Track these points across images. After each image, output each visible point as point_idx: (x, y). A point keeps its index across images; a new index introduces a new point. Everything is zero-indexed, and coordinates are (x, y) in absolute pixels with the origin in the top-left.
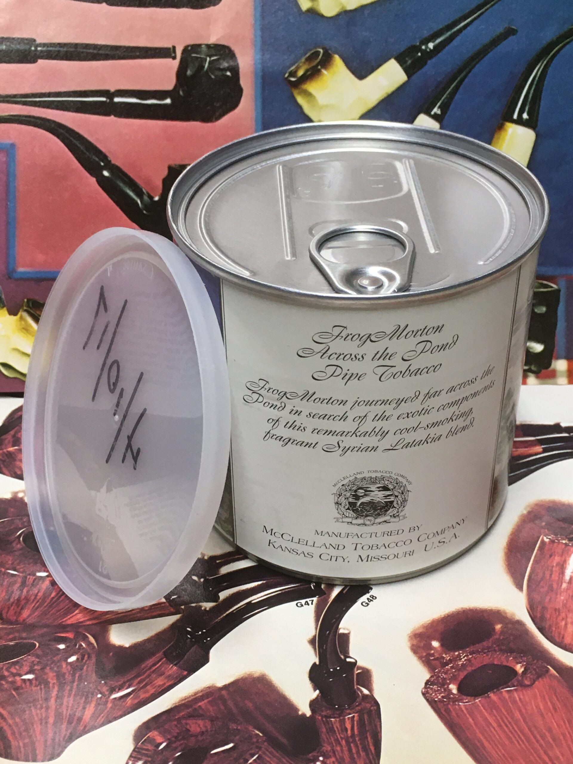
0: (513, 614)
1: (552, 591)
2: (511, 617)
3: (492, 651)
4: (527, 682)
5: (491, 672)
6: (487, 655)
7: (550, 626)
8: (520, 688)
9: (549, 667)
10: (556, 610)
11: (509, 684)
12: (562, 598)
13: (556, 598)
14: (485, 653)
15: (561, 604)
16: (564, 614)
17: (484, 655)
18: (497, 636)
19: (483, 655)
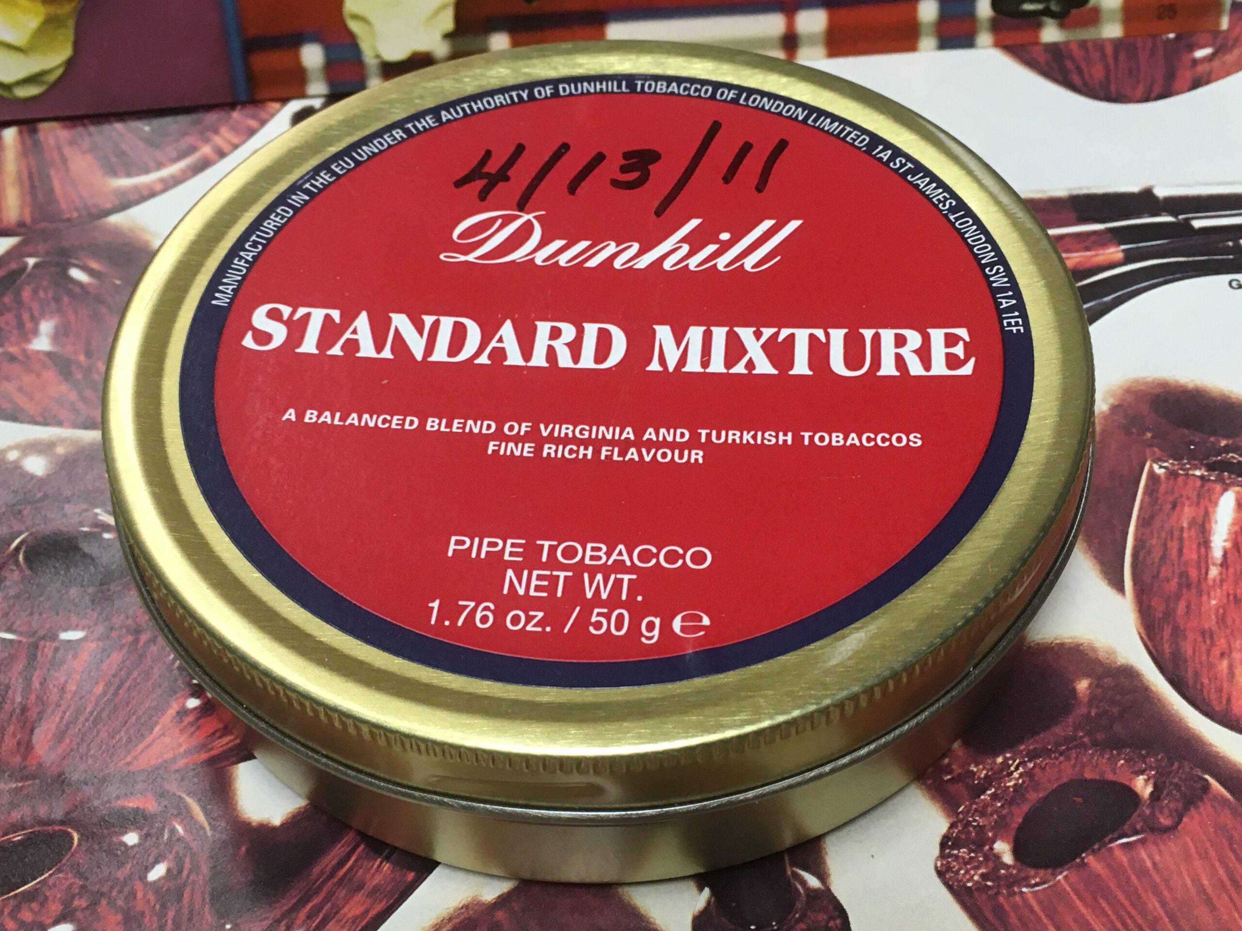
0: (1112, 652)
1: (1189, 586)
2: (1108, 659)
3: (1076, 747)
4: (1165, 821)
5: (1079, 800)
6: (1068, 758)
7: (1196, 674)
8: (1151, 837)
9: (1207, 777)
10: (1203, 633)
11: (1126, 827)
12: (1214, 602)
13: (1201, 604)
14: (1061, 754)
15: (1213, 617)
16: (1223, 641)
17: (1062, 759)
18: (1083, 710)
19: (1056, 758)
